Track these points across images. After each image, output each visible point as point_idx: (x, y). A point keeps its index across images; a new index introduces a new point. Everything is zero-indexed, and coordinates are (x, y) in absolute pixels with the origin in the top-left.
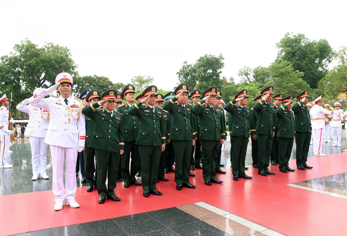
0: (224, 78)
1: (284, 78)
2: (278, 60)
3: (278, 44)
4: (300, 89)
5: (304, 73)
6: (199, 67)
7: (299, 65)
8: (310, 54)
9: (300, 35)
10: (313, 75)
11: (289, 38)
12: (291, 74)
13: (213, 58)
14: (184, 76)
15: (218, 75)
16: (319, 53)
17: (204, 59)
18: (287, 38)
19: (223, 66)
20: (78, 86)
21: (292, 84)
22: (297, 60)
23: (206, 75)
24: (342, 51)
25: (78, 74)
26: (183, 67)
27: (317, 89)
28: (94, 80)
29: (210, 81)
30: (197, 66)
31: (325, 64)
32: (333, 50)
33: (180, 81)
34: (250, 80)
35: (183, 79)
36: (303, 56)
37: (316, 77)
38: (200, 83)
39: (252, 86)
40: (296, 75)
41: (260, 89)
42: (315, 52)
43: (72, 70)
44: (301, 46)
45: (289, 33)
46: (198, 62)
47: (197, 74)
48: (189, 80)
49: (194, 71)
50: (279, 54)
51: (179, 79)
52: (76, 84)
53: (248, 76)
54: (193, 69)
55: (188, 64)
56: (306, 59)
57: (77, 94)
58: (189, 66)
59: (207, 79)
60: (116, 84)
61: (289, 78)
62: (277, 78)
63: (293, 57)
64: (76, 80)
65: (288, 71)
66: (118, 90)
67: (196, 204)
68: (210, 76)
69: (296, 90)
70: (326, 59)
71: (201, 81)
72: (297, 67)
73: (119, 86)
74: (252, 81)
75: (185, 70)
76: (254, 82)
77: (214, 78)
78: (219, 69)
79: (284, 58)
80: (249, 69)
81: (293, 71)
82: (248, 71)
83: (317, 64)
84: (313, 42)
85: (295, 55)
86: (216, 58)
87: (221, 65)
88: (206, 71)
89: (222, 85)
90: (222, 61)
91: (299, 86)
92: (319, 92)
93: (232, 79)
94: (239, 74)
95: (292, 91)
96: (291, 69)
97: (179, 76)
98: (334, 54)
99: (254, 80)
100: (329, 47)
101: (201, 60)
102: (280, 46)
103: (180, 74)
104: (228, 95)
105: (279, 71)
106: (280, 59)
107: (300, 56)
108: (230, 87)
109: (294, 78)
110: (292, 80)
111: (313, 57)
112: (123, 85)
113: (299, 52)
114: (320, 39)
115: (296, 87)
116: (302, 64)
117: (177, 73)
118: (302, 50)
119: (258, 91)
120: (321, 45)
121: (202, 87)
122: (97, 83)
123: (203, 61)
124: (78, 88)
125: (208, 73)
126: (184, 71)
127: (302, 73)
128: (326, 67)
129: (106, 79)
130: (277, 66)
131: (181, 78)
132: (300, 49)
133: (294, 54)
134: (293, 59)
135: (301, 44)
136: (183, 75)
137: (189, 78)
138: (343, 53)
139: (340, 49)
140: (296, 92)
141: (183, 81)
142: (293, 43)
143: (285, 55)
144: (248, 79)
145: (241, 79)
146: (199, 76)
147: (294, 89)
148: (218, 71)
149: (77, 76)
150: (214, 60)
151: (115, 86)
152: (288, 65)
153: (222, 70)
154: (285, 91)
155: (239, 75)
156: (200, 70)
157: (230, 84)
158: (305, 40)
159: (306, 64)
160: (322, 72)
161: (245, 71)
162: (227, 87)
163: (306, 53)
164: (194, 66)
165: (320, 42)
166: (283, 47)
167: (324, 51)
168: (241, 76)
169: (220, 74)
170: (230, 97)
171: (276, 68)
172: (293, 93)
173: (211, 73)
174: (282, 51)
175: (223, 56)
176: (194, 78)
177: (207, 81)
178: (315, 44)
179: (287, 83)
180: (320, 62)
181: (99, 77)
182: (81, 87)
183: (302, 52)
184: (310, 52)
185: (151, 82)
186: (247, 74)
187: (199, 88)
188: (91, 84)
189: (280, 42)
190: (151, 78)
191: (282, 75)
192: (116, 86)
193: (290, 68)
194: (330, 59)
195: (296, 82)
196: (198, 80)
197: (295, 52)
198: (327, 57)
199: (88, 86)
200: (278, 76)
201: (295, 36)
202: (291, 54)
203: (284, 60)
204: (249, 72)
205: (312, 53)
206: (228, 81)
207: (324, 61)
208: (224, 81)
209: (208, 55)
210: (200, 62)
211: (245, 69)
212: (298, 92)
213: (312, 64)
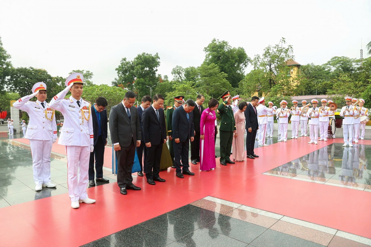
0: (159, 75)
1: (212, 78)
2: (206, 62)
3: (207, 48)
4: (224, 87)
5: (227, 74)
6: (137, 65)
7: (223, 68)
8: (231, 59)
9: (224, 42)
10: (233, 77)
11: (215, 44)
12: (218, 75)
13: (150, 57)
14: (122, 73)
15: (154, 73)
16: (238, 58)
17: (142, 57)
18: (214, 44)
19: (158, 64)
20: (11, 78)
21: (218, 83)
22: (221, 63)
23: (143, 72)
24: (256, 58)
25: (11, 65)
26: (122, 63)
27: (237, 88)
28: (30, 72)
29: (147, 78)
30: (135, 64)
31: (242, 68)
32: (248, 56)
33: (119, 77)
34: (182, 79)
35: (122, 75)
36: (226, 60)
37: (236, 78)
38: (138, 79)
39: (186, 84)
40: (221, 76)
41: (193, 86)
42: (235, 57)
43: (3, 60)
44: (225, 51)
45: (216, 39)
46: (136, 60)
47: (135, 71)
48: (128, 76)
49: (132, 68)
50: (206, 57)
51: (118, 75)
52: (9, 76)
53: (180, 75)
54: (131, 66)
55: (127, 61)
56: (228, 63)
57: (11, 86)
58: (128, 63)
59: (144, 76)
60: (55, 78)
61: (216, 78)
62: (207, 78)
63: (218, 60)
64: (9, 71)
65: (216, 72)
66: (57, 83)
67: (204, 198)
68: (147, 73)
69: (222, 89)
70: (243, 64)
71: (139, 78)
72: (222, 70)
73: (58, 79)
74: (184, 79)
75: (124, 66)
76: (185, 80)
77: (151, 75)
78: (156, 67)
79: (211, 61)
80: (181, 68)
81: (219, 72)
82: (180, 70)
83: (236, 67)
84: (233, 49)
85: (220, 59)
86: (152, 57)
87: (157, 64)
88: (143, 68)
89: (157, 81)
90: (158, 60)
91: (224, 85)
92: (239, 90)
93: (166, 77)
94: (172, 72)
95: (218, 89)
96: (218, 71)
97: (118, 73)
98: (249, 60)
99: (185, 78)
100: (245, 54)
101: (138, 58)
102: (208, 50)
103: (118, 70)
104: (163, 91)
105: (208, 71)
106: (207, 61)
107: (224, 60)
108: (165, 84)
109: (219, 79)
110: (218, 79)
111: (234, 61)
112: (62, 79)
113: (223, 56)
114: (239, 47)
115: (221, 86)
116: (226, 67)
117: (116, 69)
118: (225, 55)
119: (191, 89)
120: (240, 52)
121: (140, 83)
122: (34, 76)
123: (141, 59)
124: (11, 80)
125: (145, 71)
126: (123, 68)
127: (226, 74)
128: (243, 70)
129: (45, 72)
130: (207, 67)
131: (120, 74)
132: (223, 53)
133: (219, 57)
134: (218, 62)
135: (224, 50)
136: (122, 71)
137: (127, 74)
138: (257, 60)
139: (255, 57)
140: (220, 90)
141: (122, 77)
142: (218, 48)
143: (212, 58)
144: (180, 78)
145: (174, 77)
146: (137, 73)
147: (220, 88)
148: (155, 69)
149: (10, 67)
150: (151, 59)
151: (54, 79)
152: (216, 67)
153: (158, 68)
154: (212, 89)
155: (172, 74)
156: (138, 67)
157: (165, 81)
158: (228, 47)
159: (228, 67)
160: (239, 74)
161: (178, 70)
162: (162, 84)
163: (228, 58)
164: (132, 63)
165: (239, 49)
166: (210, 51)
167: (241, 57)
168: (174, 75)
169: (156, 72)
170: (166, 93)
171: (206, 69)
172: (218, 91)
173: (148, 70)
174: (209, 55)
175: (159, 56)
176: (133, 75)
177: (144, 78)
178: (235, 50)
179: (214, 82)
180: (238, 66)
181: (36, 70)
182: (15, 79)
183: (225, 57)
184: (231, 57)
185: (90, 76)
186: (179, 73)
187: (137, 84)
188: (27, 77)
189: (208, 47)
190: (90, 72)
191: (210, 75)
192: (56, 79)
193: (217, 69)
194: (246, 64)
195: (222, 82)
196: (136, 77)
197: (221, 56)
198: (243, 62)
199: (23, 78)
200: (207, 76)
201: (220, 43)
202: (217, 58)
203: (211, 62)
204: (181, 72)
205: (233, 58)
206: (163, 78)
207: (241, 65)
208: (159, 78)
209: (146, 53)
210: (138, 59)
211: (178, 69)
212: (223, 90)
213: (233, 67)
